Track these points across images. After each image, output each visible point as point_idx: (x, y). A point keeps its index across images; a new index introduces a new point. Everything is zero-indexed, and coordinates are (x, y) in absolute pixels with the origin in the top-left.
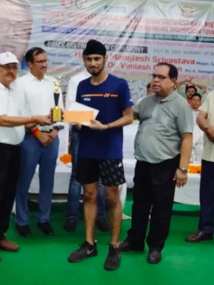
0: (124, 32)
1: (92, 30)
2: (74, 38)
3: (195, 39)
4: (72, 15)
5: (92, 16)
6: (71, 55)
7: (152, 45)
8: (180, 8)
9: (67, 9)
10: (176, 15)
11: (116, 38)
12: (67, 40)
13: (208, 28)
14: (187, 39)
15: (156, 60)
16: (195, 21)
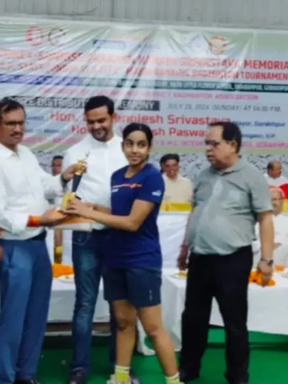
0: (124, 80)
1: (75, 78)
2: (48, 91)
3: (230, 87)
4: (44, 55)
5: (74, 56)
6: (45, 118)
7: (166, 99)
8: (206, 39)
9: (34, 47)
10: (201, 52)
11: (111, 89)
12: (38, 95)
13: (248, 69)
14: (218, 87)
15: (173, 120)
16: (229, 59)
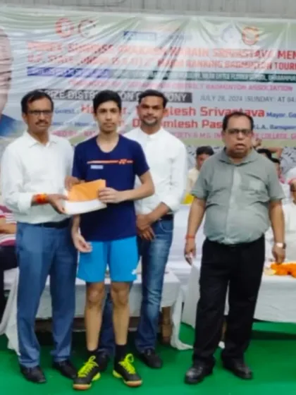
0: (155, 72)
1: (106, 70)
2: (78, 84)
3: (264, 79)
4: (74, 47)
5: (104, 48)
6: (76, 111)
7: (198, 91)
8: (240, 31)
9: (65, 39)
10: (234, 42)
11: (143, 81)
12: (68, 88)
13: (282, 60)
14: (251, 79)
15: (206, 112)
16: (262, 50)
